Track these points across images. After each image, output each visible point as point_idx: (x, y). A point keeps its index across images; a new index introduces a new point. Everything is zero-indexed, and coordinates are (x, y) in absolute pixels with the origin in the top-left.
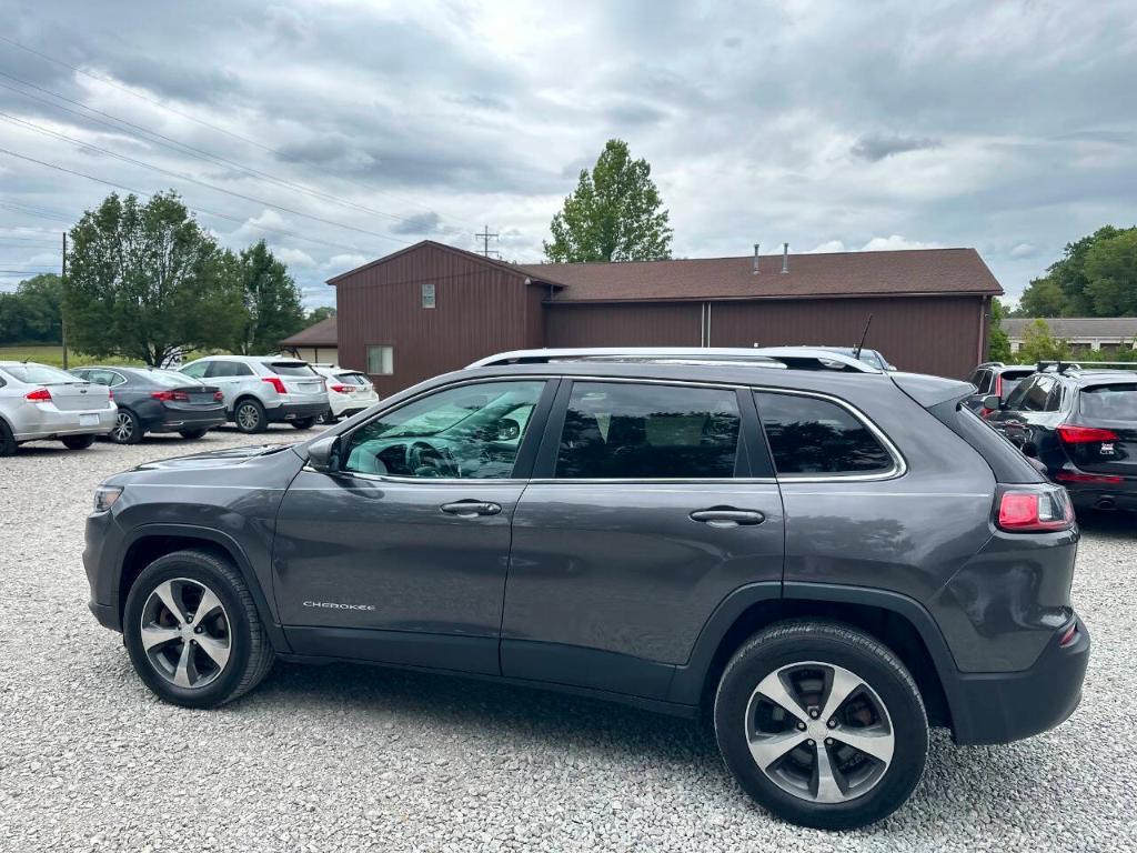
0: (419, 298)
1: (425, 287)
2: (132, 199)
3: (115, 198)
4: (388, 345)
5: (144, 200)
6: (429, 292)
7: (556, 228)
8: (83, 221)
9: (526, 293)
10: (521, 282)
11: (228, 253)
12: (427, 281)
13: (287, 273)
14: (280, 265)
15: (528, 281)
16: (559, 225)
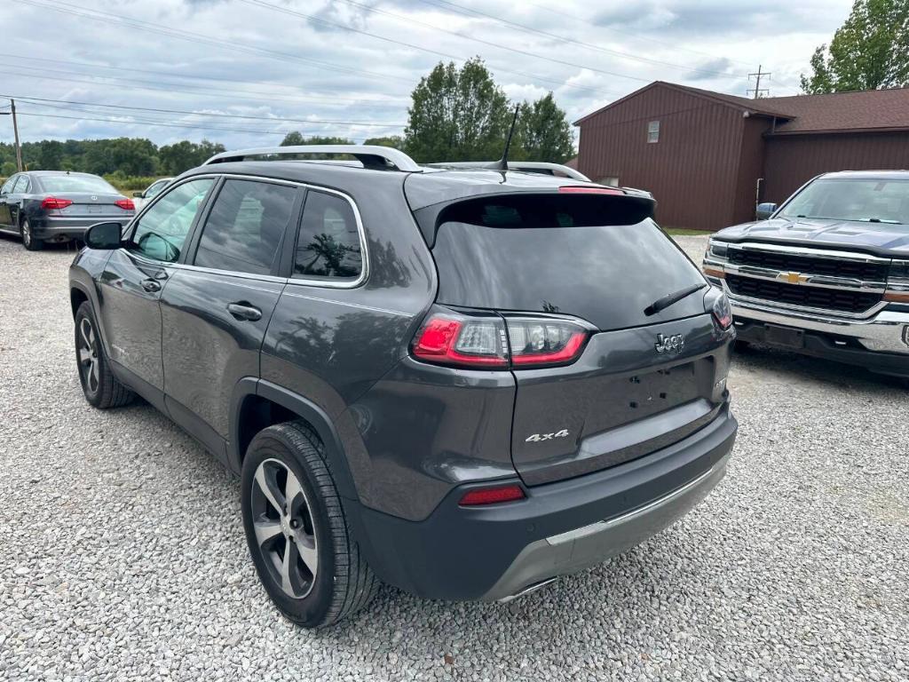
0: (645, 134)
1: (651, 124)
2: (452, 65)
3: (441, 66)
4: (616, 177)
5: (459, 67)
6: (654, 128)
7: (816, 61)
8: (420, 86)
9: (743, 125)
10: (740, 114)
11: (526, 105)
12: (653, 118)
13: (565, 119)
14: (560, 112)
15: (746, 114)
16: (821, 58)
